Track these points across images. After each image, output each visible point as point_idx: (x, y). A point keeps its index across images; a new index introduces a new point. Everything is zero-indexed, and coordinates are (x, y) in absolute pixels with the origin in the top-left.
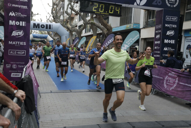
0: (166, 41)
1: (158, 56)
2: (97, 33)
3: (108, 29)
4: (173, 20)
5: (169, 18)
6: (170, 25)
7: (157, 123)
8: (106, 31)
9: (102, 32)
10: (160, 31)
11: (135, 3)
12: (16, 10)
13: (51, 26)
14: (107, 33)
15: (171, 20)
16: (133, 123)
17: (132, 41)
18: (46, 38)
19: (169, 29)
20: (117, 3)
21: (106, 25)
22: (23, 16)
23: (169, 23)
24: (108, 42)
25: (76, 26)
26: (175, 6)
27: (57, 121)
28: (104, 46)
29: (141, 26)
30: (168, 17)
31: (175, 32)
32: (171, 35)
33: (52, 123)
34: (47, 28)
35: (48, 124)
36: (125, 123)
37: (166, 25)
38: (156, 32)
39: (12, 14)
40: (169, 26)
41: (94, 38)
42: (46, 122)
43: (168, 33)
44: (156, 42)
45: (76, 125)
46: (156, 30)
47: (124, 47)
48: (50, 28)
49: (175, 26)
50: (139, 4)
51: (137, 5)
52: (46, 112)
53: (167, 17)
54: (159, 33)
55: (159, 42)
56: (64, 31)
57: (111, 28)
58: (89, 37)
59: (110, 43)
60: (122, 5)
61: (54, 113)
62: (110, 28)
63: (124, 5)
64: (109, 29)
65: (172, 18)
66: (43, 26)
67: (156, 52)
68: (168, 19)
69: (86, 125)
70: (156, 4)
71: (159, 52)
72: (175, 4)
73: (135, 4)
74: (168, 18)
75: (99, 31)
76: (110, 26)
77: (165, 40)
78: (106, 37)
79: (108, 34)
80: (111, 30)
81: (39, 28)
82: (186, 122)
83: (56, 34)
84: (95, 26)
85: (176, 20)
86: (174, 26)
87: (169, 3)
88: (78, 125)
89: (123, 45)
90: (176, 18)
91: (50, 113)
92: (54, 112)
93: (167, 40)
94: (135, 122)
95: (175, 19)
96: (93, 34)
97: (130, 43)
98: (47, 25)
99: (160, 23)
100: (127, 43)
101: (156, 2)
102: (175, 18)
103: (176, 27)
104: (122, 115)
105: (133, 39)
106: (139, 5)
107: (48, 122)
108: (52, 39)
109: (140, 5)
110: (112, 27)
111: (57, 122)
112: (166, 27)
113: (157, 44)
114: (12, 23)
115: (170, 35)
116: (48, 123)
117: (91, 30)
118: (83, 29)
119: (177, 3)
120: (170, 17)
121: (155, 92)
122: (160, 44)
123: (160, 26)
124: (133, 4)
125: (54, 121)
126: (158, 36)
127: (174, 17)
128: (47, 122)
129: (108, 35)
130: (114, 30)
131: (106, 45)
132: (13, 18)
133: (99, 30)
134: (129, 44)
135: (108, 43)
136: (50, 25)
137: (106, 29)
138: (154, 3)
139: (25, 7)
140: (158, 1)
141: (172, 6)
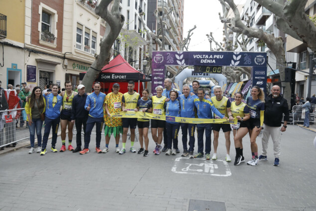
12: (157, 76)
19: (258, 80)
20: (218, 66)
22: (160, 78)
23: (258, 76)
26: (262, 64)
32: (261, 84)
37: (256, 78)
39: (155, 78)
40: (258, 78)
43: (258, 83)
48: (207, 74)
50: (233, 65)
65: (260, 72)
70: (247, 63)
73: (231, 65)
74: (257, 73)
86: (262, 78)
87: (257, 62)
103: (264, 78)
109: (235, 65)
114: (155, 83)
119: (264, 62)
124: (229, 65)
132: (156, 80)
138: (245, 63)
139: (162, 74)
140: (249, 61)
141: (259, 64)
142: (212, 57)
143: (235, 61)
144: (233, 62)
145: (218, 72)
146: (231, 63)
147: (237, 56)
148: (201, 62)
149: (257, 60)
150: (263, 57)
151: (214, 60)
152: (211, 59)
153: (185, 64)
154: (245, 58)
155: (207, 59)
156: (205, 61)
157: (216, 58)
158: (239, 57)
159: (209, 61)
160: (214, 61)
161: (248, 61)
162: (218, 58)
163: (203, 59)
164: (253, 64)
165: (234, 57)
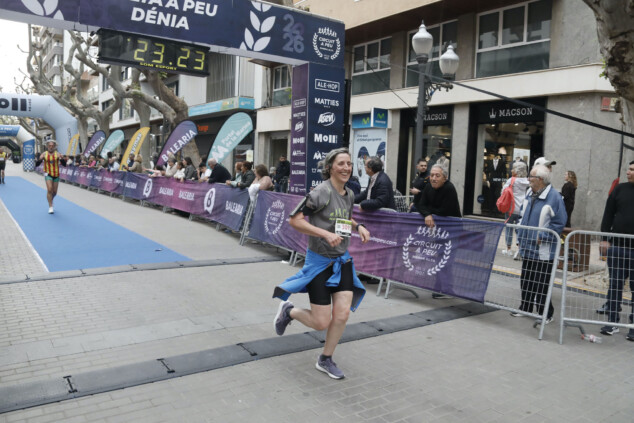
0: (318, 138)
1: (302, 172)
2: (151, 119)
3: (176, 110)
4: (331, 89)
6: (326, 100)
7: (307, 337)
8: (171, 115)
9: (162, 117)
10: (303, 114)
11: (243, 44)
13: (28, 102)
14: (175, 120)
15: (327, 88)
16: (250, 343)
17: (235, 138)
18: (14, 134)
19: (322, 109)
20: (196, 43)
21: (170, 101)
23: (322, 94)
24: (179, 141)
25: (97, 103)
26: (333, 57)
27: (43, 361)
28: (168, 152)
29: (258, 104)
30: (320, 82)
31: (336, 116)
32: (328, 123)
33: (30, 369)
34: (15, 107)
35: (17, 374)
36: (232, 347)
37: (317, 101)
38: (295, 115)
40: (322, 101)
41: (144, 131)
42: (10, 367)
43: (323, 119)
44: (295, 141)
45: (100, 368)
46: (294, 111)
47: (217, 151)
48: (24, 107)
49: (335, 103)
50: (251, 47)
51: (248, 49)
52: (10, 339)
53: (317, 82)
54: (302, 119)
55: (302, 140)
56: (64, 117)
57: (185, 108)
58: (130, 130)
59: (183, 143)
60: (209, 48)
61: (36, 338)
62: (183, 108)
63: (214, 48)
64: (180, 110)
65: (328, 83)
66: (3, 103)
67: (296, 163)
68: (319, 87)
69: (125, 363)
70: (291, 50)
71: (303, 164)
72: (332, 53)
74: (320, 85)
75: (156, 115)
76: (183, 102)
77: (316, 135)
78: (173, 129)
79: (177, 122)
82: (371, 324)
83: (44, 124)
84: (145, 102)
85: (337, 89)
86: (333, 103)
87: (321, 51)
88: (105, 367)
89: (214, 147)
90: (338, 84)
91: (23, 341)
92: (36, 335)
93: (321, 135)
94: (257, 342)
95: (336, 86)
96: (139, 121)
97: (230, 143)
98: (15, 101)
99: (303, 95)
100: (223, 141)
101: (292, 46)
102: (335, 84)
103: (338, 105)
104: (221, 327)
105: (238, 134)
106: (252, 50)
107: (19, 365)
108: (34, 138)
109: (255, 49)
110: (188, 105)
111: (45, 364)
112: (317, 104)
113: (298, 144)
115: (325, 123)
116: (18, 371)
117: (135, 112)
118: (114, 110)
119: (337, 52)
120: (323, 83)
121: (298, 259)
122: (304, 144)
123: (303, 102)
124: (238, 46)
125: (36, 363)
126: (299, 126)
127: (332, 83)
128: (14, 366)
129: (178, 124)
130: (193, 112)
131: (174, 149)
133: (154, 111)
134: (228, 145)
135: (178, 144)
136: (24, 102)
137: (173, 111)
138: (287, 48)
140: (297, 43)
141: (326, 58)
142: (177, 8)
143: (257, 35)
144: (248, 35)
146: (242, 39)
147: (262, 16)
148: (134, 18)
149: (319, 43)
150: (334, 34)
151: (184, 19)
152: (172, 10)
153: (59, 15)
154: (287, 29)
155: (159, 9)
156: (149, 17)
157: (191, 12)
158: (269, 24)
159: (165, 20)
160: (184, 23)
161: (296, 41)
162: (197, 11)
163: (139, 5)
164: (308, 54)
165: (254, 19)
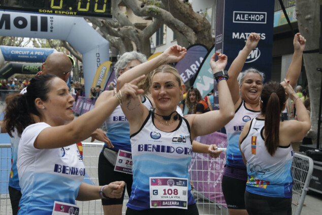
4: (255, 21)
5: (243, 17)
6: (247, 34)
13: (49, 20)
15: (249, 20)
19: (242, 44)
24: (188, 71)
30: (240, 14)
32: (251, 59)
37: (235, 35)
40: (242, 36)
48: (44, 28)
53: (236, 14)
59: (191, 73)
62: (204, 27)
65: (250, 15)
66: (20, 22)
68: (238, 20)
74: (239, 18)
80: (206, 33)
81: (8, 27)
85: (263, 20)
90: (264, 15)
95: (262, 17)
102: (259, 14)
103: (264, 38)
112: (236, 39)
120: (244, 14)
127: (256, 14)
136: (45, 21)
145: (96, 10)
